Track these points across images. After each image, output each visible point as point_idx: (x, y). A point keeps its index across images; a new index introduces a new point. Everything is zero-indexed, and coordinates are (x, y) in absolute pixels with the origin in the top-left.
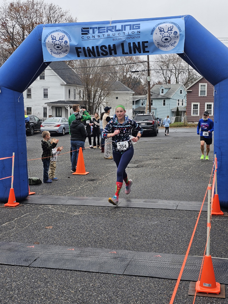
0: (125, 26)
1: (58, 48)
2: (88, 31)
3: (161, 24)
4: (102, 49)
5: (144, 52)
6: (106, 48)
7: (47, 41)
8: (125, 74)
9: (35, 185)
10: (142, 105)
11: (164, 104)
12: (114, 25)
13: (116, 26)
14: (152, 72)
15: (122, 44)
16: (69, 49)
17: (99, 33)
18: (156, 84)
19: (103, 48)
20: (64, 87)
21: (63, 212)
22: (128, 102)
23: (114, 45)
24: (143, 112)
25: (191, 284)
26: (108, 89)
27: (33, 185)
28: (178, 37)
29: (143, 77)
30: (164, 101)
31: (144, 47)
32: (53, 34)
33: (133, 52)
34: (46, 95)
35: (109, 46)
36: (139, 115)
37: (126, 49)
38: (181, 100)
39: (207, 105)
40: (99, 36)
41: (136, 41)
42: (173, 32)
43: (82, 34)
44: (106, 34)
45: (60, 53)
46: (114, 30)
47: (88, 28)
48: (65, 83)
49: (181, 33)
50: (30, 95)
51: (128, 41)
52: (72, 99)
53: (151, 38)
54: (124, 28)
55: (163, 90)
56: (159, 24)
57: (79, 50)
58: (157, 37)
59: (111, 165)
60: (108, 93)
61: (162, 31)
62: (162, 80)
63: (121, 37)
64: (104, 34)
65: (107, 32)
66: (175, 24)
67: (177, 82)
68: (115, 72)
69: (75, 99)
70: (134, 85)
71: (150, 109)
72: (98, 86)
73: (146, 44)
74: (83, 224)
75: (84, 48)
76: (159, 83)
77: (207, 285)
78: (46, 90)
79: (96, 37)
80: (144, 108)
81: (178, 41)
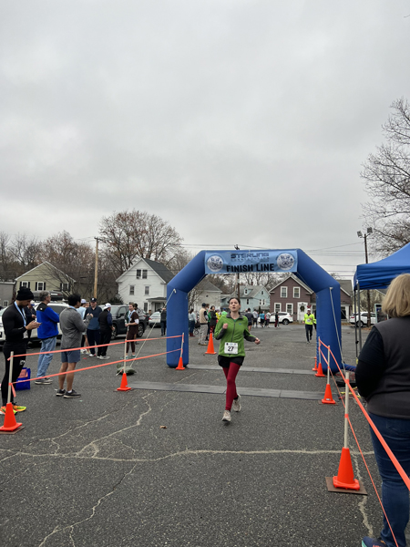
1: (215, 266)
2: (235, 256)
3: (282, 253)
5: (270, 270)
7: (208, 261)
12: (252, 253)
15: (257, 265)
16: (222, 267)
17: (242, 257)
19: (245, 267)
20: (163, 285)
22: (217, 300)
23: (252, 265)
26: (202, 288)
28: (293, 262)
31: (271, 267)
32: (212, 257)
33: (263, 270)
34: (147, 292)
35: (249, 265)
37: (259, 268)
40: (242, 259)
41: (266, 263)
42: (290, 259)
43: (232, 258)
44: (247, 258)
45: (216, 269)
46: (252, 256)
47: (235, 254)
48: (165, 283)
49: (295, 260)
50: (133, 292)
51: (261, 263)
53: (276, 262)
57: (229, 267)
58: (279, 261)
60: (202, 292)
61: (283, 258)
63: (256, 260)
64: (245, 258)
66: (291, 254)
75: (232, 266)
78: (147, 287)
79: (240, 260)
81: (293, 265)
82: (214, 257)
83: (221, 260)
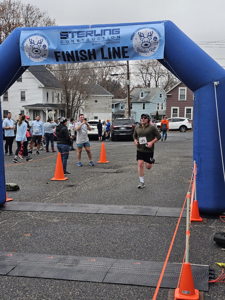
0: (105, 30)
1: (37, 52)
2: (67, 36)
3: (141, 29)
4: (81, 54)
5: (123, 58)
6: (85, 52)
7: (25, 45)
8: (104, 77)
9: (12, 191)
10: (122, 108)
11: (144, 108)
12: (94, 29)
13: (95, 31)
14: (131, 75)
15: (102, 49)
16: (47, 54)
17: (78, 37)
18: (136, 87)
19: (83, 53)
20: (42, 90)
21: (42, 219)
22: (108, 106)
23: (94, 50)
24: (122, 116)
25: (170, 292)
26: (87, 92)
27: (10, 191)
28: (157, 43)
29: (122, 80)
30: (144, 105)
31: (124, 52)
32: (31, 38)
33: (112, 58)
34: (23, 98)
35: (89, 50)
36: (118, 119)
37: (106, 54)
38: (160, 104)
39: (187, 109)
40: (78, 41)
41: (116, 46)
42: (153, 37)
43: (61, 38)
44: (85, 38)
45: (38, 57)
46: (93, 35)
47: (67, 32)
48: (43, 86)
49: (161, 38)
50: (7, 97)
51: (108, 46)
52: (50, 102)
53: (131, 44)
54: (103, 32)
55: (142, 93)
56: (139, 30)
57: (58, 54)
58: (136, 42)
59: (90, 170)
60: (87, 96)
61: (142, 36)
62: (141, 83)
63: (101, 41)
64: (83, 38)
65: (87, 36)
66: (155, 29)
67: (156, 86)
68: (94, 75)
69: (53, 102)
70: (113, 88)
71: (129, 113)
72: (77, 89)
73: (125, 50)
74: (62, 232)
75: (63, 52)
76: (139, 86)
77: (186, 292)
78: (23, 93)
79: (76, 42)
80: (124, 112)
81: (157, 46)
82: (34, 38)
83: (45, 42)
